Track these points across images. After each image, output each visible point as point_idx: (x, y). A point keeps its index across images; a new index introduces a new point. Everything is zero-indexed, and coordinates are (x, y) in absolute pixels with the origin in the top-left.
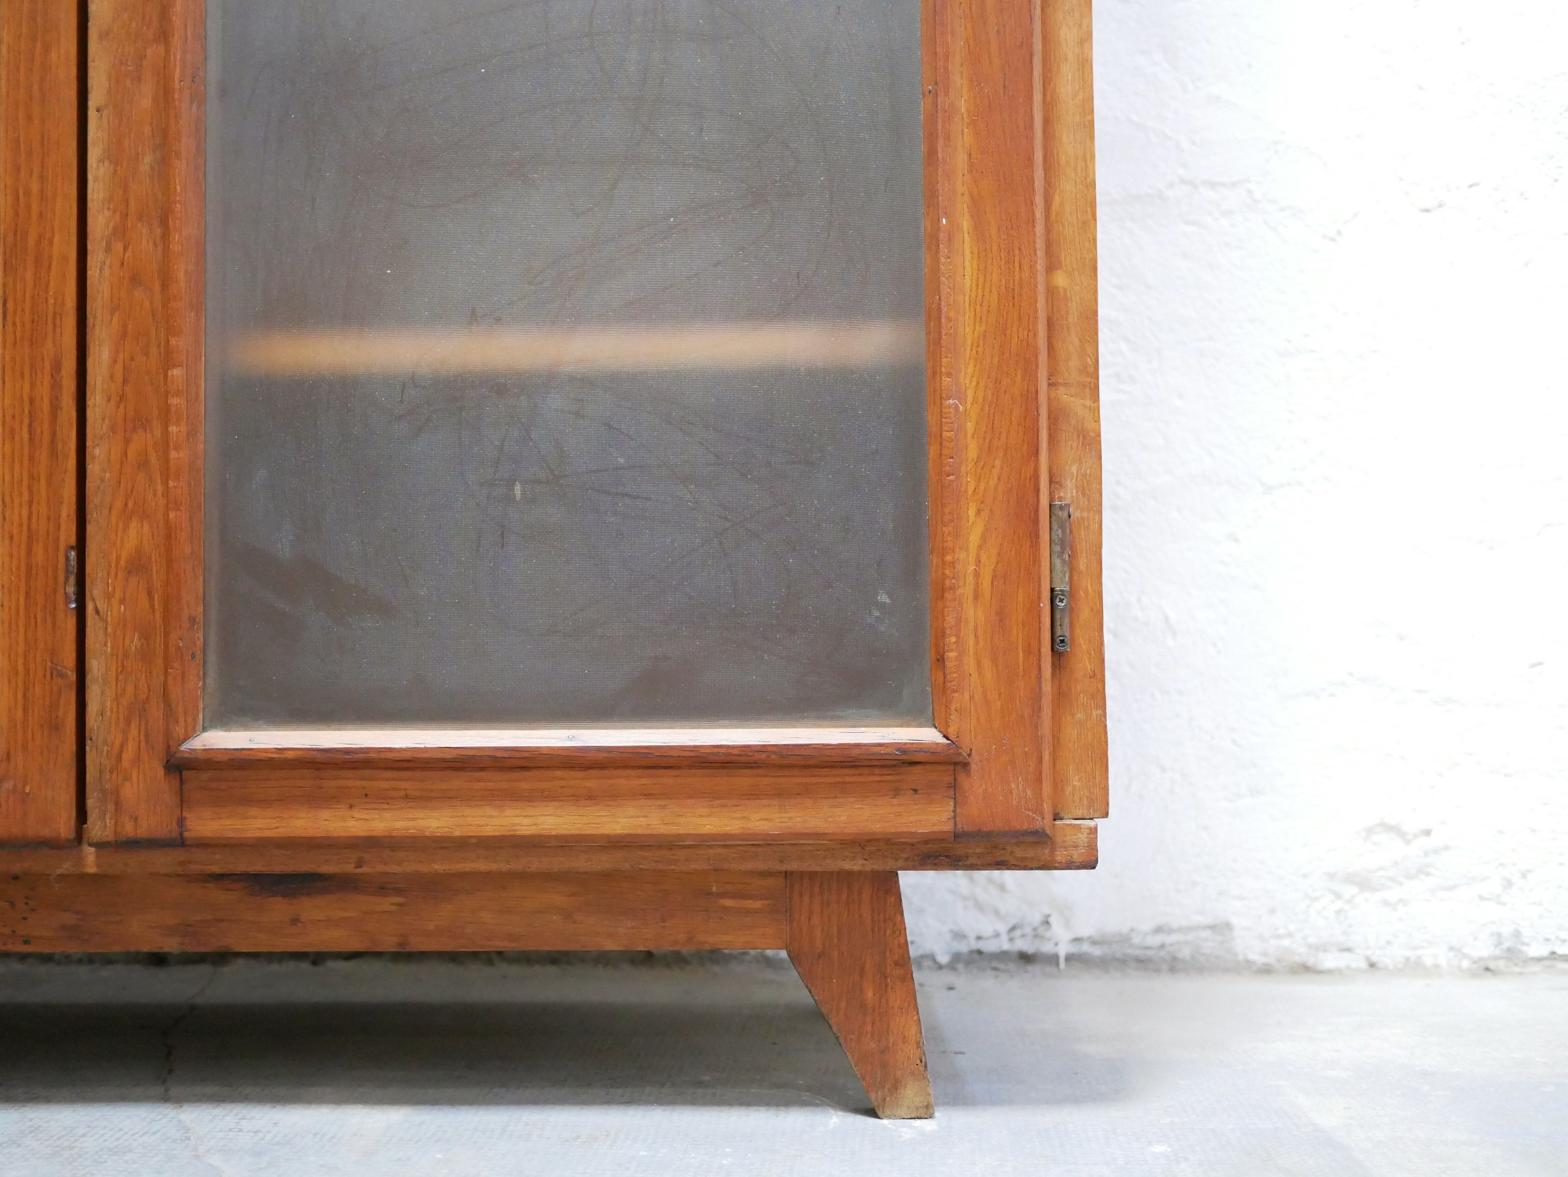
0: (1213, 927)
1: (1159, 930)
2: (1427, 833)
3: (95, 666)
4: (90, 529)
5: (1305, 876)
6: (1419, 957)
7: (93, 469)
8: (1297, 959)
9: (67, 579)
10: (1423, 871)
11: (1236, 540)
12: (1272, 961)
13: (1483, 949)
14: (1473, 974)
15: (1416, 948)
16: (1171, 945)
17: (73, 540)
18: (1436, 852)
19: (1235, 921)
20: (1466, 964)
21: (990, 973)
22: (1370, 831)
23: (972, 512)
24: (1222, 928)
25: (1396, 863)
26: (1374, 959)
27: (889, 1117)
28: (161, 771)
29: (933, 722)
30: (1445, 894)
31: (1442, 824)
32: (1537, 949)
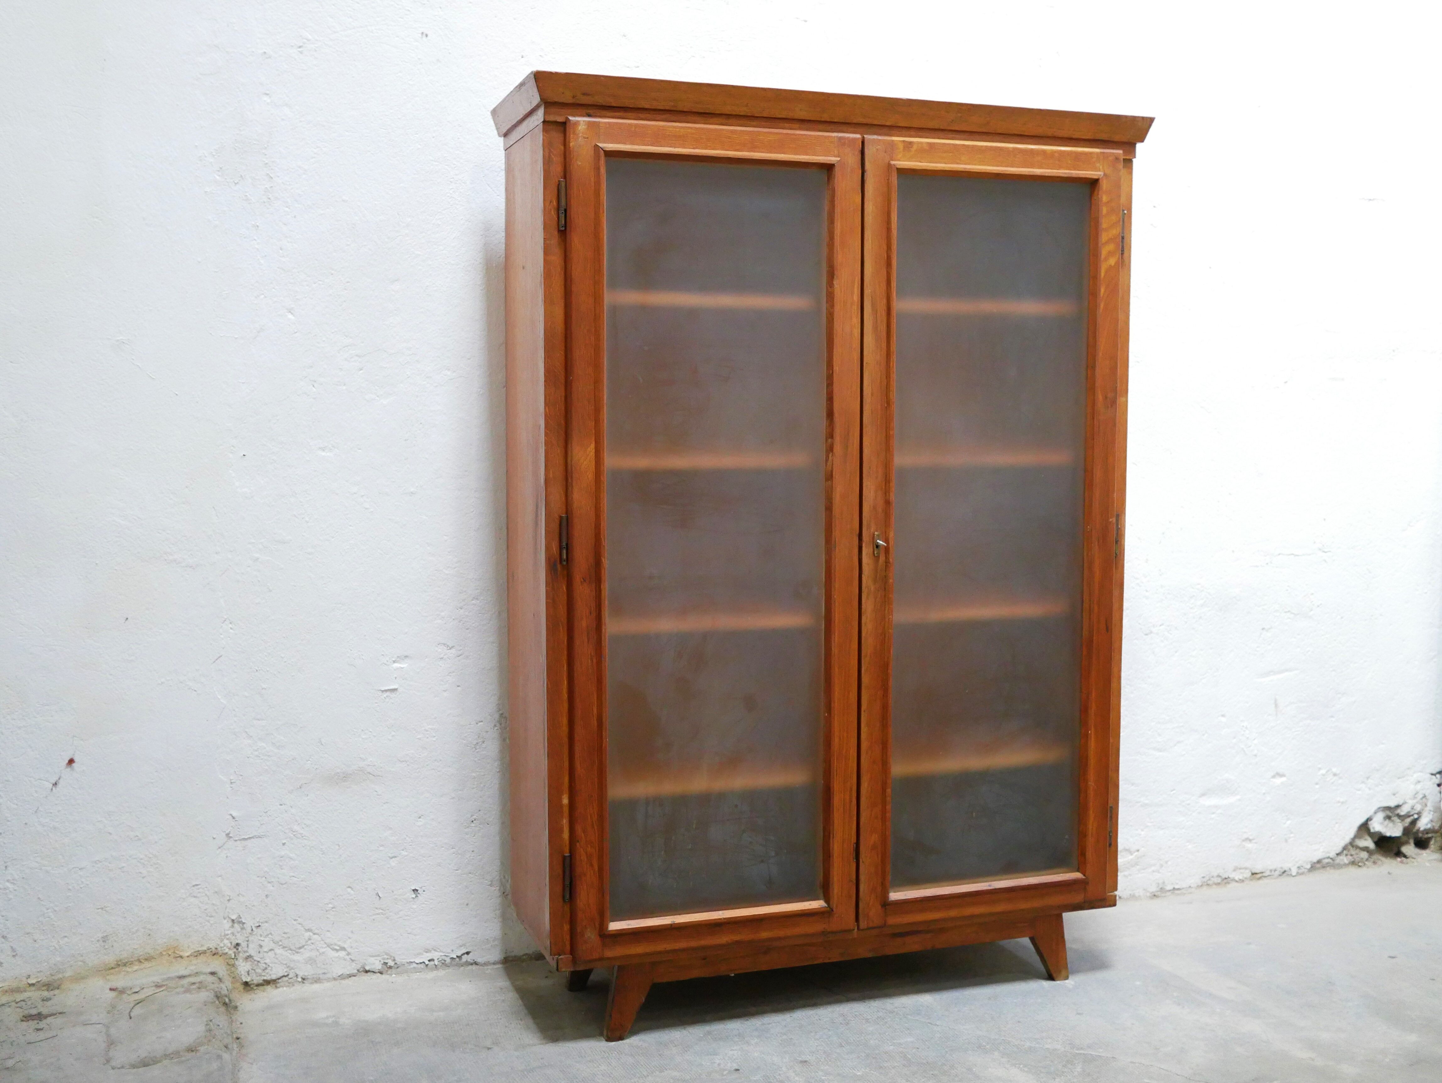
2: (1138, 851)
3: (862, 878)
4: (861, 838)
6: (1134, 893)
7: (863, 820)
9: (853, 853)
10: (1136, 864)
13: (1153, 889)
14: (1150, 898)
15: (1133, 890)
17: (855, 841)
18: (1141, 857)
20: (1148, 894)
23: (1092, 812)
25: (1128, 862)
27: (1060, 980)
28: (880, 907)
29: (1078, 871)
30: (1143, 871)
31: (1143, 847)
32: (1169, 887)
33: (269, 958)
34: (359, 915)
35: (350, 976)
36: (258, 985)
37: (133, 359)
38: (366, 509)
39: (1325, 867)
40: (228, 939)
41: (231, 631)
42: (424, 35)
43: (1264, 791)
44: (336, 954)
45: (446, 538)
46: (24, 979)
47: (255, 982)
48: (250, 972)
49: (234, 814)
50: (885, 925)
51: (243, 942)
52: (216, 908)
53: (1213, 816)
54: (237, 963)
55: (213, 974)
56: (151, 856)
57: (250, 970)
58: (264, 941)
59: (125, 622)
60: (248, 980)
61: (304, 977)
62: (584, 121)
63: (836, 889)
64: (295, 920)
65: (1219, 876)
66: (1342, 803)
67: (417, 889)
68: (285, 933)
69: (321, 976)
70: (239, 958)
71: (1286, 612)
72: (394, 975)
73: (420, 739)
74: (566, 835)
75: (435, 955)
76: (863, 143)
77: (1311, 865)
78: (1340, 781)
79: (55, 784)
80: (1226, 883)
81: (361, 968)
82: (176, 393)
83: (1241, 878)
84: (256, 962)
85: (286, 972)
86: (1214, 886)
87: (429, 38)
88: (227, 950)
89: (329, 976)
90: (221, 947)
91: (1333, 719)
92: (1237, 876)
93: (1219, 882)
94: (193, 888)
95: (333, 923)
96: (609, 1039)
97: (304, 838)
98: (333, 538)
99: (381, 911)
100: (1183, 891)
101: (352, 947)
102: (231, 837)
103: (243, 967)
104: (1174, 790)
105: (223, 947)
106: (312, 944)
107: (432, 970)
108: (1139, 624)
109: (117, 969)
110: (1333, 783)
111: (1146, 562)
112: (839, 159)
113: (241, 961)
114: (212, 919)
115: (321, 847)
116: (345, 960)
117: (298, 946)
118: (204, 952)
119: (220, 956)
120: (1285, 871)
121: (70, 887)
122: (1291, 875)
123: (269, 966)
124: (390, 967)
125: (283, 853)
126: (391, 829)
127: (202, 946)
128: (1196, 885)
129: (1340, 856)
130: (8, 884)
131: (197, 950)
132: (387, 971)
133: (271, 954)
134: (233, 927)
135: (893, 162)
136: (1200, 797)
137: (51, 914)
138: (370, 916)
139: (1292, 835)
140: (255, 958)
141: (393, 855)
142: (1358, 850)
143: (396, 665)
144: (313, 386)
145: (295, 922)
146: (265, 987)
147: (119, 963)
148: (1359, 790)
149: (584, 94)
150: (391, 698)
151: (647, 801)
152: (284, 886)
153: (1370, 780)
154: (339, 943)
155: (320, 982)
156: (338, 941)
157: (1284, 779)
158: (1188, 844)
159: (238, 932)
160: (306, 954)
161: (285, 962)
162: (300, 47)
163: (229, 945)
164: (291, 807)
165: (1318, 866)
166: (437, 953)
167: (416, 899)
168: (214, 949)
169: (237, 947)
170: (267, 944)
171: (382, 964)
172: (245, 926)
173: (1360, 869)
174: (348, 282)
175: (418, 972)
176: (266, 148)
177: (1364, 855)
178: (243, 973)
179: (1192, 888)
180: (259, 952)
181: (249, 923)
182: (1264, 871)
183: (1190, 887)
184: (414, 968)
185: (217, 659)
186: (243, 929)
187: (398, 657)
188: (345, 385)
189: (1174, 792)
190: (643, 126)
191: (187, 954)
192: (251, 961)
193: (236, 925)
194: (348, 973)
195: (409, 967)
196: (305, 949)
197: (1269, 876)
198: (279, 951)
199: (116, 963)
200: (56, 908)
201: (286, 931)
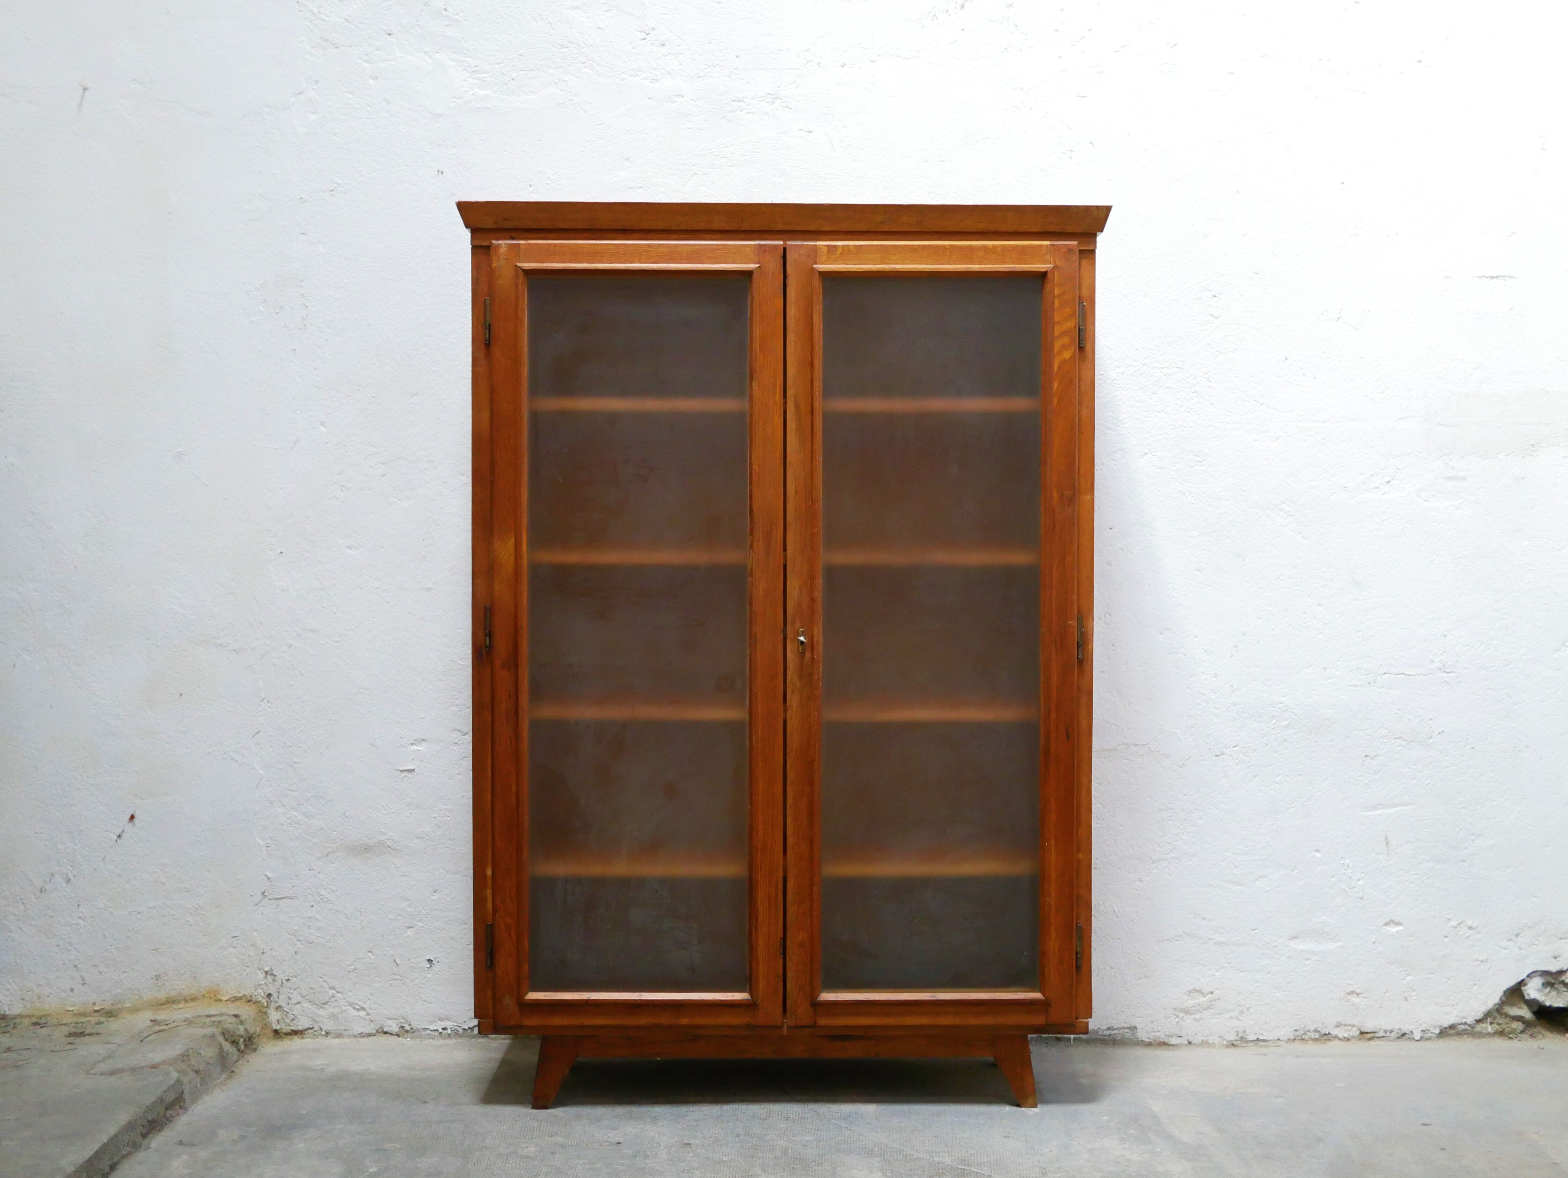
0: (1129, 1028)
1: (1109, 1029)
2: (1212, 993)
3: (789, 974)
4: (788, 935)
5: (1165, 1009)
6: (1207, 1040)
7: (789, 915)
8: (1162, 1040)
9: (780, 948)
10: (1209, 1008)
11: (1141, 881)
12: (1152, 1041)
13: (1232, 1037)
14: (1227, 1047)
15: (1206, 1036)
16: (1114, 1034)
17: (782, 936)
18: (1214, 1000)
19: (1138, 1026)
20: (1225, 1042)
21: (1044, 1045)
22: (1190, 992)
23: (1053, 929)
24: (1133, 1028)
25: (1199, 1005)
26: (1190, 1040)
27: (1024, 1107)
28: (810, 1006)
29: (1040, 991)
30: (1218, 1016)
31: (1217, 989)
32: (1252, 1037)
33: (297, 1010)
34: (378, 979)
35: (369, 1035)
36: (287, 1034)
37: (190, 468)
38: (388, 602)
39: (1461, 1034)
40: (261, 989)
41: (268, 709)
42: (440, 172)
43: (1374, 940)
44: (357, 1013)
45: (460, 631)
46: (91, 1006)
47: (284, 1031)
48: (280, 1022)
49: (269, 875)
50: (814, 1026)
51: (275, 993)
52: (251, 959)
53: (1307, 962)
54: (268, 1011)
55: (236, 1016)
56: (197, 907)
57: (280, 1019)
58: (292, 993)
59: (179, 698)
60: (278, 1028)
61: (327, 1031)
62: (505, 244)
63: (762, 984)
64: (321, 978)
65: (1316, 1031)
66: (1482, 961)
67: (432, 959)
68: (311, 988)
69: (343, 1032)
70: (271, 1008)
71: (1396, 738)
72: (409, 1039)
73: (435, 818)
74: (489, 905)
75: (449, 1024)
76: (785, 249)
77: (1440, 1030)
78: (1478, 936)
79: (119, 836)
80: (1326, 1040)
81: (380, 1028)
82: (225, 497)
83: (1346, 1036)
84: (285, 1013)
85: (311, 1025)
86: (1311, 1042)
87: (444, 174)
88: (260, 999)
89: (350, 1032)
90: (256, 996)
91: (1466, 864)
92: (1342, 1033)
93: (1316, 1037)
94: (233, 939)
95: (355, 984)
96: (535, 1107)
97: (330, 902)
98: (358, 628)
99: (399, 977)
100: (1269, 1043)
101: (371, 1008)
102: (266, 896)
103: (274, 1016)
104: (1256, 929)
105: (258, 995)
106: (336, 1001)
107: (445, 1038)
108: (1207, 743)
109: (167, 1006)
110: (1468, 938)
111: (1215, 677)
112: (758, 265)
113: (273, 1010)
114: (248, 968)
115: (345, 912)
116: (365, 1019)
117: (323, 1002)
118: (240, 998)
119: (254, 1003)
120: (1404, 1034)
121: (130, 928)
122: (1414, 1039)
123: (296, 1017)
124: (407, 1031)
125: (310, 914)
126: (408, 900)
127: (239, 992)
128: (1286, 1038)
129: (1483, 1023)
130: (80, 921)
131: (235, 995)
132: (403, 1035)
133: (298, 1006)
134: (266, 978)
135: (815, 266)
136: (1290, 939)
137: (114, 950)
138: (389, 980)
139: (1414, 993)
140: (285, 1009)
141: (410, 925)
142: (1508, 1020)
143: (414, 747)
144: (342, 491)
145: (320, 980)
146: (293, 1036)
147: (169, 1000)
148: (1505, 949)
149: (506, 219)
150: (409, 778)
151: (567, 880)
152: (312, 945)
153: (1520, 938)
154: (360, 1003)
155: (341, 1038)
156: (359, 1001)
157: (1400, 928)
158: (1275, 991)
159: (271, 984)
160: (330, 1010)
161: (310, 1016)
162: (332, 191)
163: (263, 994)
164: (319, 873)
165: (1452, 1032)
166: (450, 1022)
167: (430, 969)
168: (248, 997)
169: (270, 997)
170: (296, 998)
171: (399, 1027)
172: (276, 978)
173: (1511, 1041)
174: (373, 397)
175: (432, 1039)
176: (302, 281)
177: (1518, 1026)
178: (273, 1021)
179: (1282, 1041)
180: (288, 1004)
181: (281, 976)
182: (1375, 1031)
183: (1279, 1039)
184: (428, 1034)
185: (256, 734)
186: (274, 980)
187: (415, 740)
188: (370, 489)
189: (1256, 931)
190: (562, 245)
191: (226, 999)
192: (281, 1011)
193: (268, 976)
194: (367, 1032)
195: (424, 1033)
196: (329, 1005)
197: (1383, 1037)
198: (305, 1004)
199: (166, 999)
200: (118, 946)
201: (312, 986)
